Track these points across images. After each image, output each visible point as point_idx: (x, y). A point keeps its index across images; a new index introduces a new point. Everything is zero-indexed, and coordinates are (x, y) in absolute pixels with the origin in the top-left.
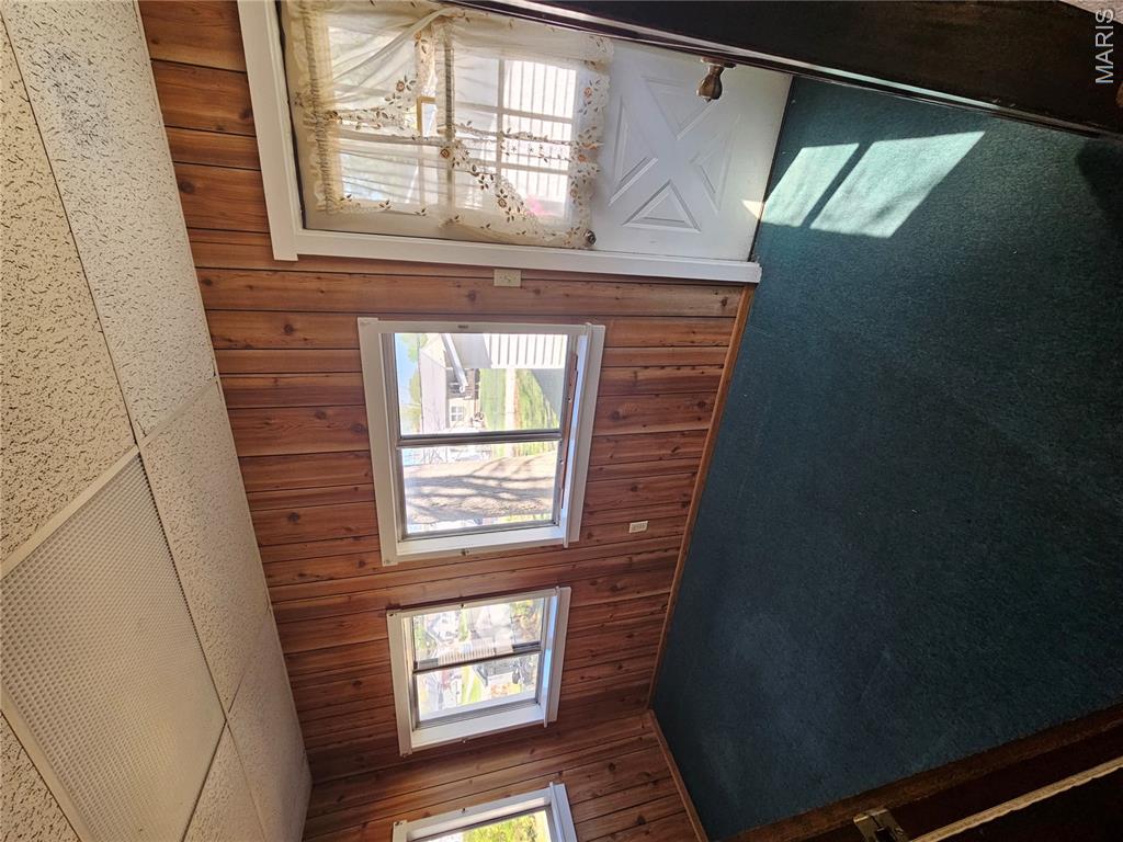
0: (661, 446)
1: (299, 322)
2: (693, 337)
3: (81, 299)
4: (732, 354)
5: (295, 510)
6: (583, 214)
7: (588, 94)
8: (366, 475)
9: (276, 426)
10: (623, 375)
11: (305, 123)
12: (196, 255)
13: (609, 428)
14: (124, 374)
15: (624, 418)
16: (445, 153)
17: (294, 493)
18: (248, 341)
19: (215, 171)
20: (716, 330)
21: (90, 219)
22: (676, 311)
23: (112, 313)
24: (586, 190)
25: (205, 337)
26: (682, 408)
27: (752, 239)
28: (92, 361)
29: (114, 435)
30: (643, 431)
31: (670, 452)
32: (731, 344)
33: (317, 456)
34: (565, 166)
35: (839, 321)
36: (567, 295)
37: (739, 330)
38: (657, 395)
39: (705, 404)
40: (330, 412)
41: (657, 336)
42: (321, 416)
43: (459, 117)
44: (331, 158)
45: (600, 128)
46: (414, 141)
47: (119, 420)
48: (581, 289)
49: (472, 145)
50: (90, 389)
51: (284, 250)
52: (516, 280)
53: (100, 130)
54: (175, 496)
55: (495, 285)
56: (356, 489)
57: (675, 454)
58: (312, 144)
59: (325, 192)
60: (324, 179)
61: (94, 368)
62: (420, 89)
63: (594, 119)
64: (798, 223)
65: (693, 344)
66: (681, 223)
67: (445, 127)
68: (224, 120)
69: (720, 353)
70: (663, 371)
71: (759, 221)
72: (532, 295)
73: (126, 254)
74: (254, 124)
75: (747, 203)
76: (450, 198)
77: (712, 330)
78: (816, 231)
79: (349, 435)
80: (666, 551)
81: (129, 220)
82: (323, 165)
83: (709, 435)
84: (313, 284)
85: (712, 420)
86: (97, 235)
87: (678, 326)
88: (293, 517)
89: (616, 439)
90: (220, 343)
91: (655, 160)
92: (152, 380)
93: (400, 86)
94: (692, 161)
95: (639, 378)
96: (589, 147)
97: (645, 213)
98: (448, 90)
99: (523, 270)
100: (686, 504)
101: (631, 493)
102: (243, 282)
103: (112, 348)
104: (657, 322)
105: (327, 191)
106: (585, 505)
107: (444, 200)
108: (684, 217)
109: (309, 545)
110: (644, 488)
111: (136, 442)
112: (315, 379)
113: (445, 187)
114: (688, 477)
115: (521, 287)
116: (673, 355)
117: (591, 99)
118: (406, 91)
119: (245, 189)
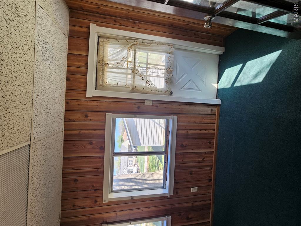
0: (199, 157)
1: (90, 114)
2: (204, 120)
3: (29, 92)
4: (217, 125)
5: (77, 178)
6: (169, 87)
7: (169, 59)
8: (102, 165)
9: (77, 147)
10: (183, 132)
11: (100, 66)
12: (66, 96)
13: (181, 150)
14: (34, 118)
15: (185, 146)
16: (133, 72)
17: (78, 171)
18: (74, 120)
19: (76, 76)
20: (211, 118)
21: (40, 76)
22: (198, 112)
23: (37, 100)
24: (169, 81)
25: (63, 117)
26: (204, 144)
27: (216, 94)
28: (26, 110)
29: (24, 135)
30: (192, 151)
31: (202, 160)
32: (216, 123)
33: (88, 157)
34: (164, 75)
35: (252, 109)
36: (166, 108)
37: (218, 118)
38: (195, 139)
39: (211, 142)
40: (94, 142)
41: (193, 120)
42: (91, 143)
43: (137, 65)
44: (105, 73)
45: (172, 66)
46: (126, 69)
47: (27, 131)
48: (170, 106)
49: (140, 70)
50: (21, 117)
51: (89, 94)
52: (151, 103)
53: (50, 59)
54: (37, 163)
55: (145, 104)
56: (98, 170)
57: (203, 161)
58: (101, 70)
59: (102, 81)
60: (102, 78)
61: (26, 112)
62: (128, 59)
63: (170, 64)
64: (229, 86)
65: (204, 123)
66: (195, 89)
67: (133, 66)
68: (81, 65)
69: (213, 126)
70: (196, 131)
71: (217, 89)
72: (155, 107)
73: (47, 88)
74: (88, 66)
75: (213, 84)
76: (134, 82)
77: (209, 118)
78: (236, 87)
79: (98, 150)
80: (206, 201)
81: (50, 80)
82: (103, 75)
83: (214, 153)
84: (95, 104)
85: (214, 149)
86: (41, 80)
87: (199, 117)
88: (76, 180)
89: (184, 154)
90: (67, 120)
91: (187, 74)
92: (43, 123)
93: (123, 58)
94: (196, 74)
95: (189, 133)
96: (170, 70)
97: (186, 87)
98: (135, 58)
99: (153, 101)
100: (210, 180)
101: (190, 175)
102: (76, 103)
103: (34, 109)
104: (192, 116)
105: (103, 81)
106: (175, 180)
107: (132, 83)
108: (196, 88)
109: (79, 192)
110: (195, 173)
111: (30, 140)
112: (91, 131)
113: (133, 79)
114: (209, 170)
115: (152, 105)
116: (199, 126)
117: (169, 60)
118: (125, 59)
119: (83, 80)
